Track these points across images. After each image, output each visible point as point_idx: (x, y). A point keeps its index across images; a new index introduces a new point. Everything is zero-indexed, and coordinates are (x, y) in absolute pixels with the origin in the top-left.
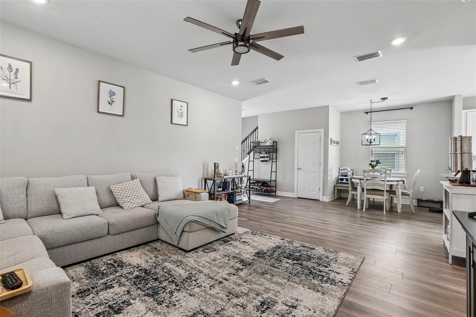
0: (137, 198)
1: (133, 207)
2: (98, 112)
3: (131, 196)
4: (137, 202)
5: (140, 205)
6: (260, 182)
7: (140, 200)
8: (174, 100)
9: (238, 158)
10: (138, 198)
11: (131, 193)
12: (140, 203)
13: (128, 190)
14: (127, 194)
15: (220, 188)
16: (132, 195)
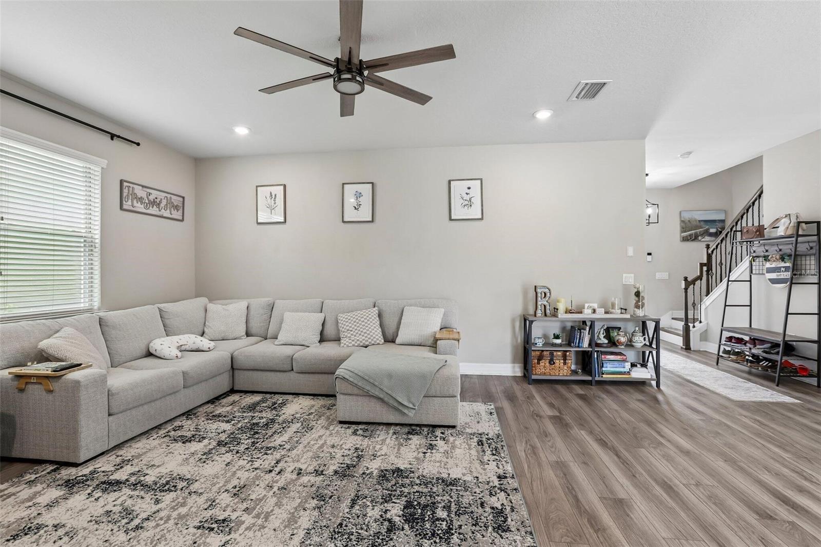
0: (360, 334)
1: (350, 345)
2: (344, 222)
3: (354, 330)
4: (358, 340)
5: (361, 344)
6: (763, 342)
7: (363, 338)
8: (453, 180)
9: (633, 275)
10: (362, 334)
11: (355, 326)
12: (361, 342)
13: (352, 322)
14: (350, 327)
15: (559, 339)
16: (356, 330)
